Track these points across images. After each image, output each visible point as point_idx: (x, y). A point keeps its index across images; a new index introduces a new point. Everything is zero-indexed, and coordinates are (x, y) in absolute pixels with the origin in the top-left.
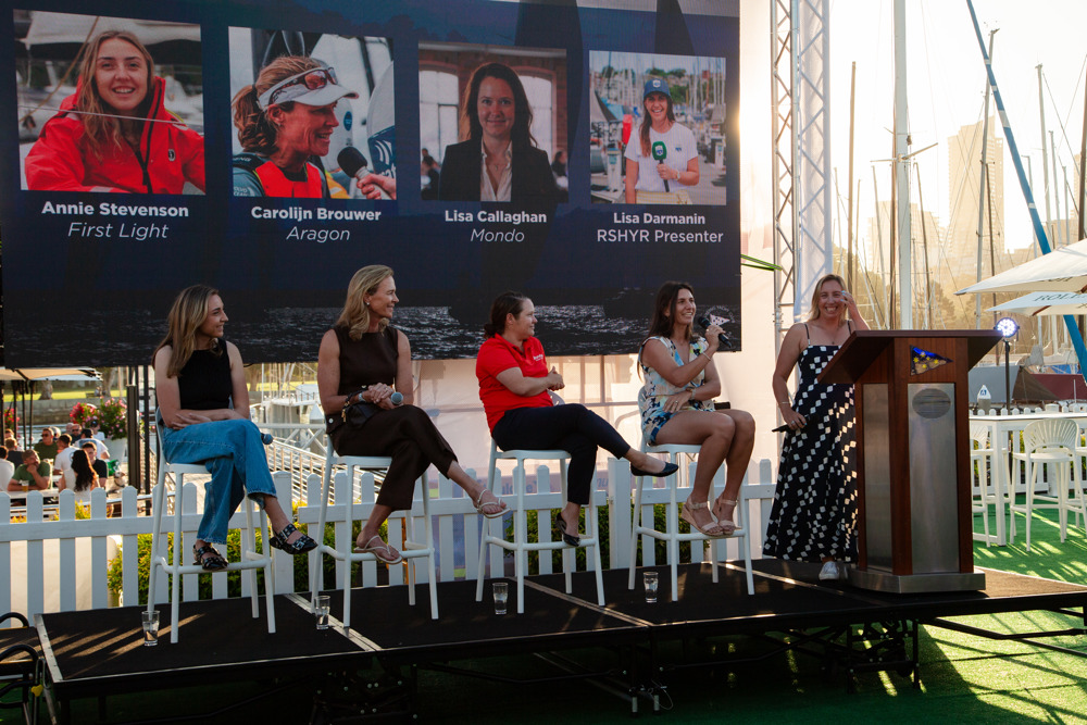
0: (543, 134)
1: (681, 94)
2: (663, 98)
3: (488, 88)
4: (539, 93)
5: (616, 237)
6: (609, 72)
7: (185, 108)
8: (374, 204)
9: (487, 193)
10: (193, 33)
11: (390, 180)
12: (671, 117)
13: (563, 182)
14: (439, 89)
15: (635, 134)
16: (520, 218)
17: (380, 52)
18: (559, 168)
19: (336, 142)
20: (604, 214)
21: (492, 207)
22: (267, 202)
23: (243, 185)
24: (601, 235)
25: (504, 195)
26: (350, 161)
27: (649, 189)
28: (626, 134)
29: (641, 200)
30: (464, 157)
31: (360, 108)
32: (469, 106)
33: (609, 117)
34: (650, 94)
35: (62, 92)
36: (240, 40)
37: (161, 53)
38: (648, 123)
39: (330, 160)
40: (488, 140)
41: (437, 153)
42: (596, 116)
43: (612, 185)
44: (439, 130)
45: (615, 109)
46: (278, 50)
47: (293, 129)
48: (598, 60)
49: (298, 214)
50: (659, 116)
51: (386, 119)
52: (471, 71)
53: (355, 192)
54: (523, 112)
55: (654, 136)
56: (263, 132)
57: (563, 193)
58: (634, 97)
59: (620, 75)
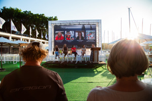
0: (83, 36)
2: (91, 33)
4: (83, 33)
7: (63, 35)
10: (63, 31)
11: (74, 39)
14: (77, 33)
17: (73, 32)
18: (84, 38)
20: (87, 40)
23: (66, 39)
27: (90, 38)
30: (78, 37)
31: (72, 35)
32: (79, 34)
33: (87, 34)
36: (66, 32)
40: (80, 36)
43: (88, 38)
44: (77, 36)
49: (69, 41)
52: (79, 32)
53: (72, 39)
55: (90, 35)
56: (67, 36)
59: (88, 32)
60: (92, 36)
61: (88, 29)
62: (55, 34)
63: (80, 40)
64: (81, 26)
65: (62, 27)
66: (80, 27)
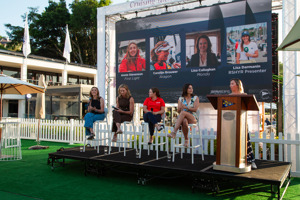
0: (215, 49)
1: (253, 34)
2: (247, 36)
3: (201, 41)
4: (214, 40)
5: (234, 73)
6: (232, 32)
7: (142, 54)
8: (176, 69)
9: (201, 65)
10: (144, 40)
11: (179, 64)
12: (249, 40)
13: (219, 60)
14: (190, 43)
15: (239, 46)
16: (208, 70)
17: (178, 37)
18: (219, 57)
19: (169, 57)
20: (231, 67)
21: (202, 68)
22: (156, 71)
23: (152, 68)
24: (230, 72)
25: (205, 65)
26: (172, 61)
27: (243, 59)
28: (236, 47)
29: (241, 63)
31: (173, 50)
32: (197, 46)
33: (232, 43)
34: (243, 35)
35: (124, 55)
36: (152, 40)
37: (139, 45)
38: (243, 42)
39: (168, 61)
40: (201, 53)
41: (189, 57)
42: (228, 43)
43: (233, 60)
44: (190, 52)
45: (233, 41)
46: (159, 40)
47: (161, 56)
48: (229, 30)
49: (162, 73)
50: (246, 41)
51: (179, 51)
53: (173, 67)
54: (210, 45)
55: (245, 46)
56: (155, 57)
57: (219, 63)
58: (239, 37)
59: (235, 32)
60: (252, 46)
61: (236, 21)
62: (119, 50)
63: (204, 69)
64: (208, 10)
65: (141, 25)
66: (204, 16)
